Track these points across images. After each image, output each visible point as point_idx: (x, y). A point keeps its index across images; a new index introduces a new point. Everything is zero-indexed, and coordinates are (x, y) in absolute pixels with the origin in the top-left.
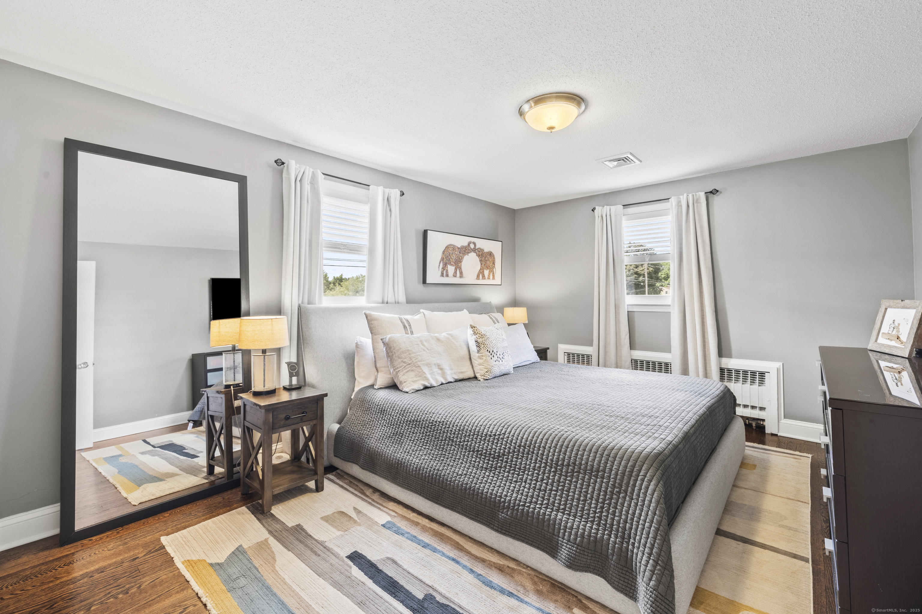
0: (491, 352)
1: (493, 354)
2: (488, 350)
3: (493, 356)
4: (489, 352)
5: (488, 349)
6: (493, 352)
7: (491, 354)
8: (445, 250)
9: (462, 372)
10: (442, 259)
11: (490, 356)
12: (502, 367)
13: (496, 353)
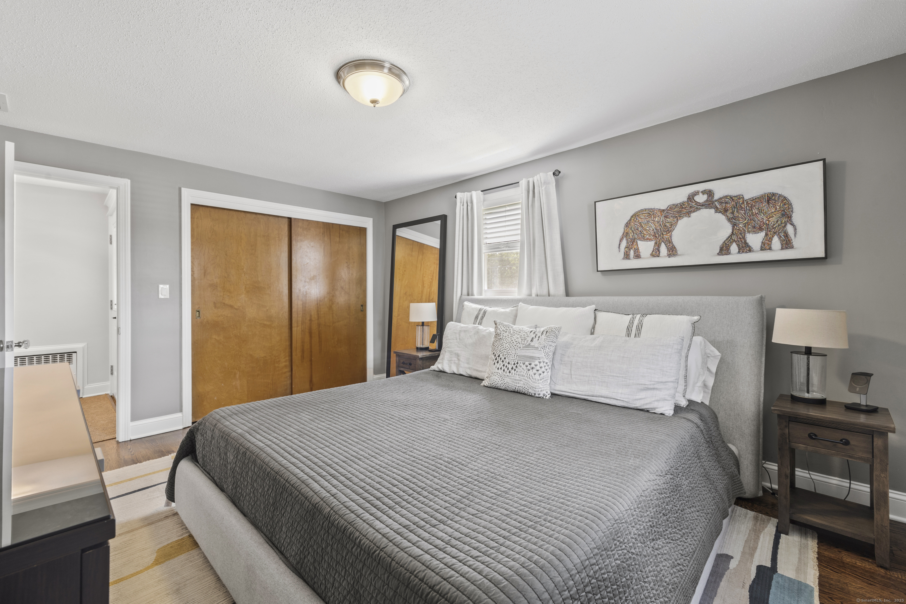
0: (497, 356)
1: (498, 359)
2: (494, 353)
3: (498, 362)
4: (495, 356)
5: (494, 351)
6: (499, 356)
7: (496, 359)
8: (630, 220)
9: (477, 370)
10: (625, 235)
11: (495, 360)
12: (507, 380)
13: (503, 359)
